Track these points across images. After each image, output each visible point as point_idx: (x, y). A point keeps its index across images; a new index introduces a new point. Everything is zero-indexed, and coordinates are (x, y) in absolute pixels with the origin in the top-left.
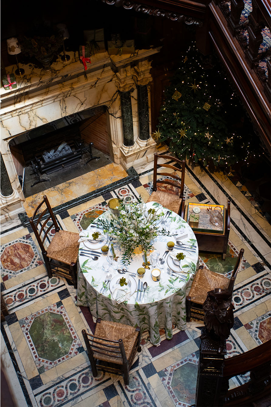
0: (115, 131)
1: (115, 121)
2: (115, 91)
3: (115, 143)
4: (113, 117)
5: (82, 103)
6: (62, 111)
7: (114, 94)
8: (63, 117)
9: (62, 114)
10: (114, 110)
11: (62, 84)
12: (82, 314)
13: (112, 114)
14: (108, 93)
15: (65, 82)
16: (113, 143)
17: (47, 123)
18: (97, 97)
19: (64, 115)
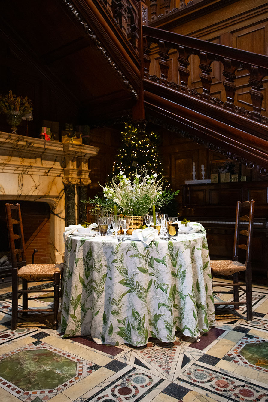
0: (59, 234)
1: (60, 221)
2: (62, 189)
3: (58, 250)
4: (58, 217)
5: (36, 187)
6: (19, 187)
7: (61, 191)
8: (19, 194)
9: (18, 190)
10: (60, 209)
11: (22, 159)
12: (76, 343)
13: (57, 215)
14: (56, 187)
15: (25, 158)
16: (56, 251)
17: (4, 194)
18: (48, 187)
19: (20, 193)
